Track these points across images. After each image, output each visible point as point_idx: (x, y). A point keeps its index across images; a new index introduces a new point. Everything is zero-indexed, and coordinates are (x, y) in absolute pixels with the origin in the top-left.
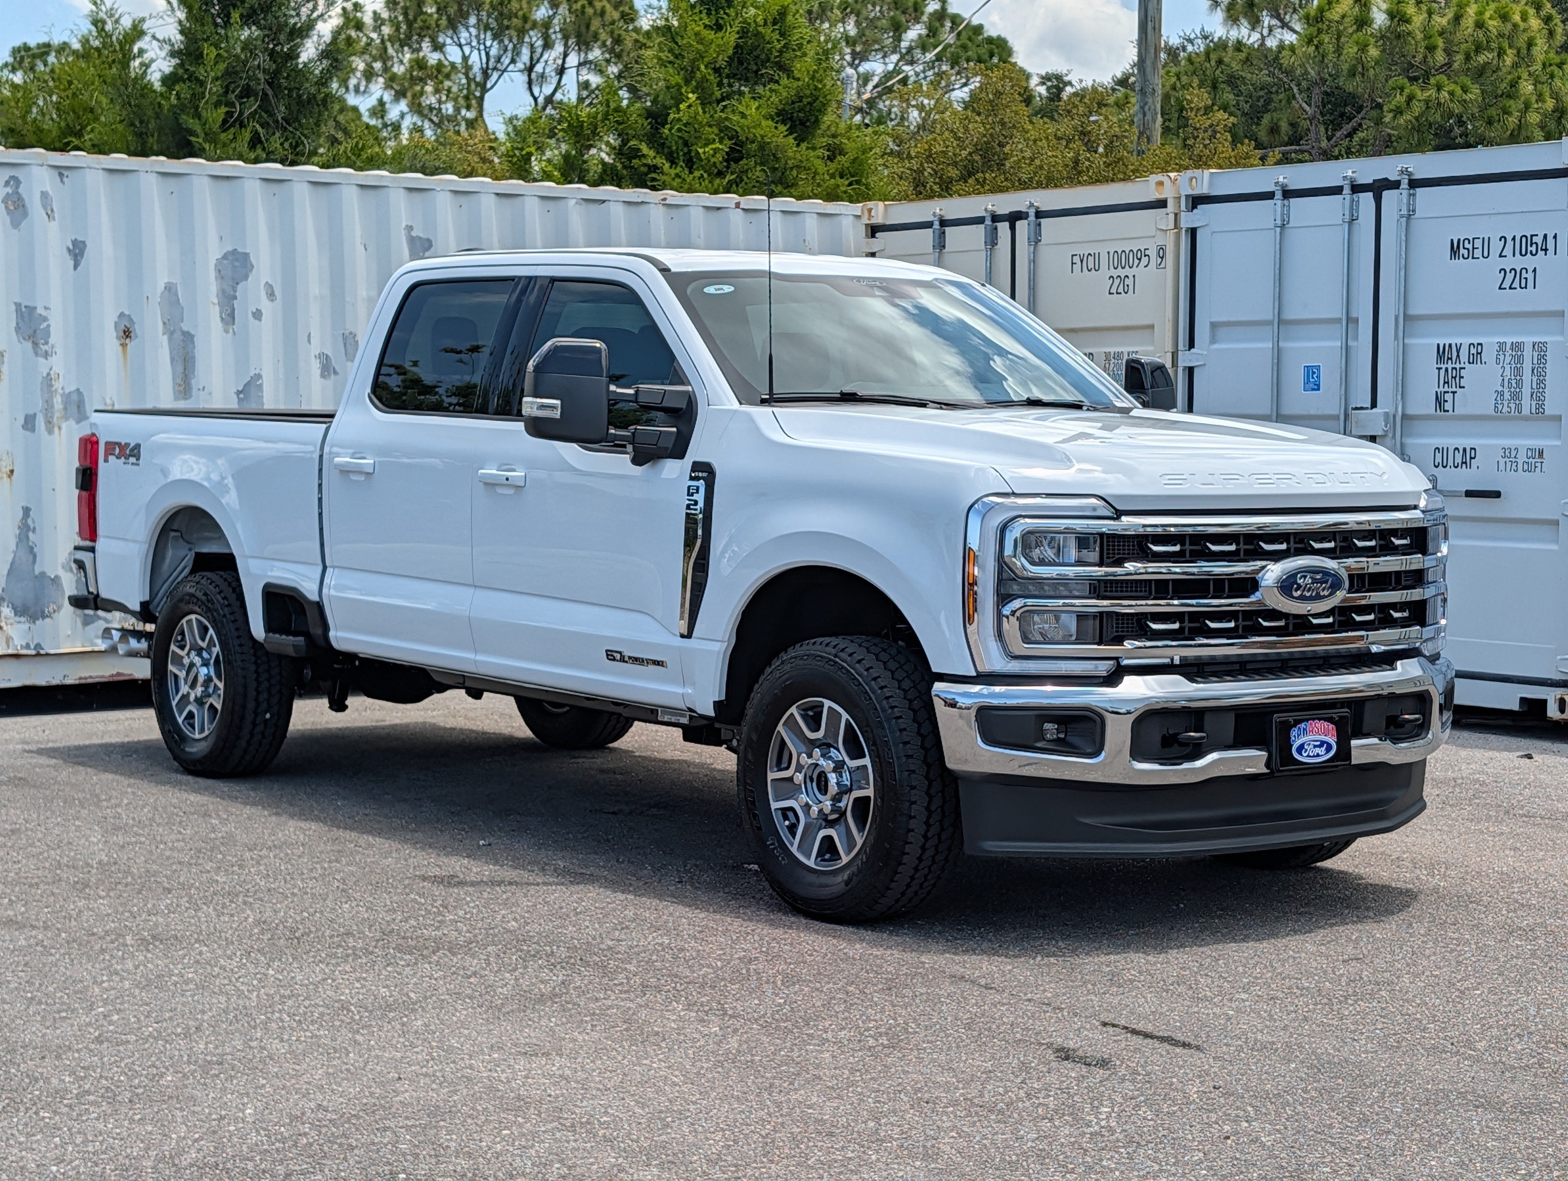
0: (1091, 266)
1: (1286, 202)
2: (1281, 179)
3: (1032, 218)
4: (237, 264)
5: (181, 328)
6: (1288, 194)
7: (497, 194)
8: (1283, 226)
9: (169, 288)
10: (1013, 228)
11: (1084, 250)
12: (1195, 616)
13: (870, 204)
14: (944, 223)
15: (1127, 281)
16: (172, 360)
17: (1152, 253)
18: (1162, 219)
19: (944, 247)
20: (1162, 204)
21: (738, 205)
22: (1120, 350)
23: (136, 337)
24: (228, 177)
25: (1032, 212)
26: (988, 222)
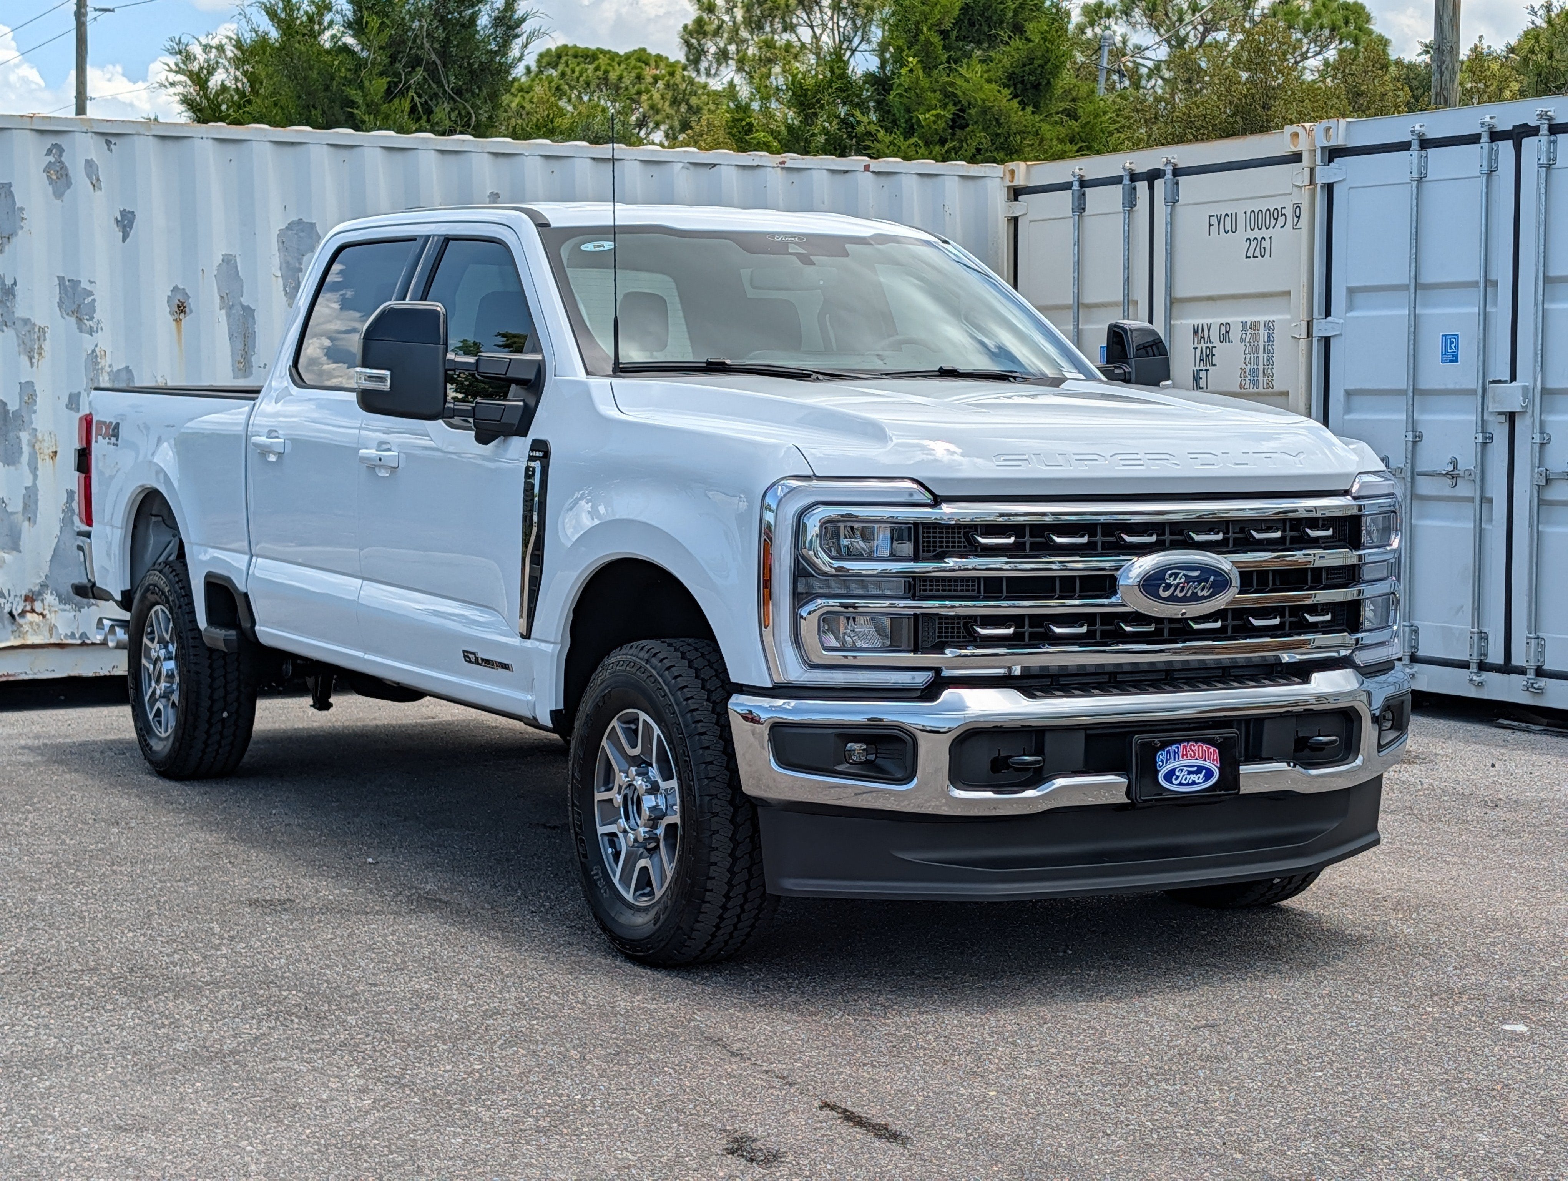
0: (1228, 227)
1: (1423, 153)
2: (1417, 128)
3: (1169, 175)
4: (302, 234)
5: (241, 303)
6: (1425, 144)
7: (594, 159)
8: (1420, 180)
9: (228, 261)
10: (1151, 188)
11: (1221, 210)
12: (1037, 620)
13: (1011, 165)
14: (1084, 184)
15: (1264, 244)
16: (231, 336)
17: (1289, 212)
18: (1298, 173)
19: (1084, 209)
20: (1297, 158)
21: (867, 168)
22: (1256, 319)
23: (191, 312)
24: (293, 143)
25: (1169, 170)
26: (1126, 181)
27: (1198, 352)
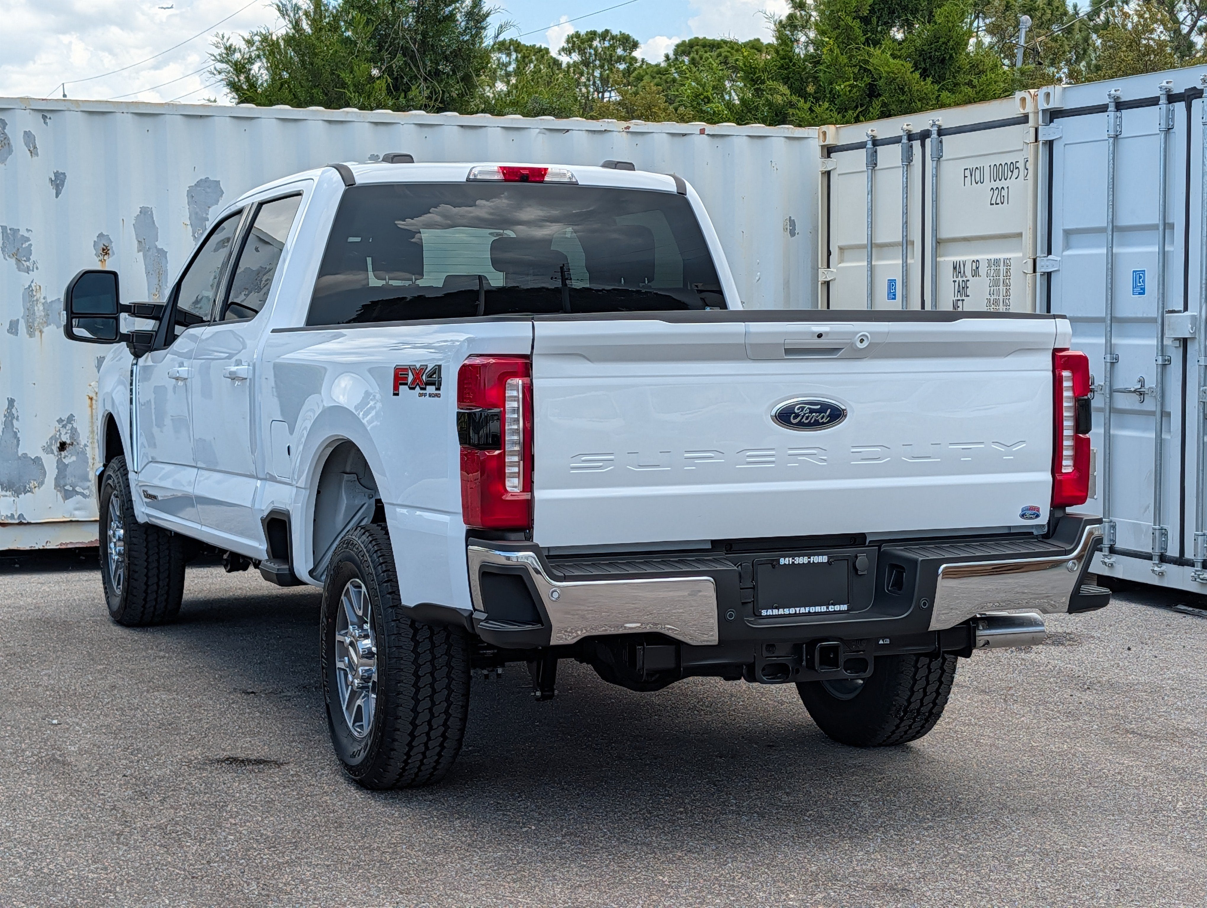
0: (978, 179)
1: (1118, 114)
2: (1113, 92)
3: (934, 135)
4: (208, 190)
5: (156, 247)
6: (1120, 106)
8: (1116, 137)
9: (145, 212)
10: (923, 146)
11: (972, 164)
13: (824, 128)
14: (876, 143)
15: (1004, 193)
16: (148, 273)
17: (1021, 165)
18: (1026, 132)
19: (876, 164)
20: (1024, 119)
21: (702, 132)
22: (997, 256)
23: (114, 254)
25: (934, 130)
26: (905, 140)
27: (957, 284)
